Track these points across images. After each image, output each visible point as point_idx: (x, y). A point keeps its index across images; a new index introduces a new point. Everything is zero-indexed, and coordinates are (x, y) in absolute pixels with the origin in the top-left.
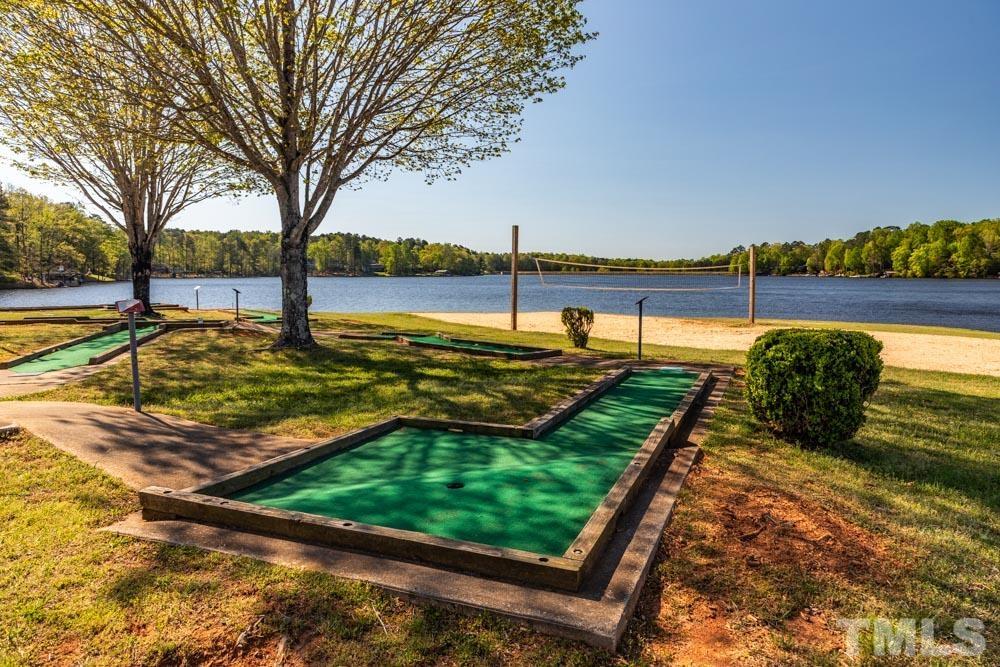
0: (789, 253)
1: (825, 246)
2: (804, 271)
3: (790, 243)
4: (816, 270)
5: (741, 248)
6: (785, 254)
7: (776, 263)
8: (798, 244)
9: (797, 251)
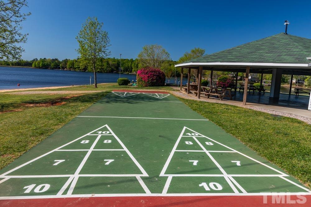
0: (54, 62)
1: (66, 61)
2: (59, 68)
3: (54, 59)
4: (63, 68)
5: (36, 59)
6: (53, 62)
7: (50, 65)
8: (56, 59)
9: (56, 61)
